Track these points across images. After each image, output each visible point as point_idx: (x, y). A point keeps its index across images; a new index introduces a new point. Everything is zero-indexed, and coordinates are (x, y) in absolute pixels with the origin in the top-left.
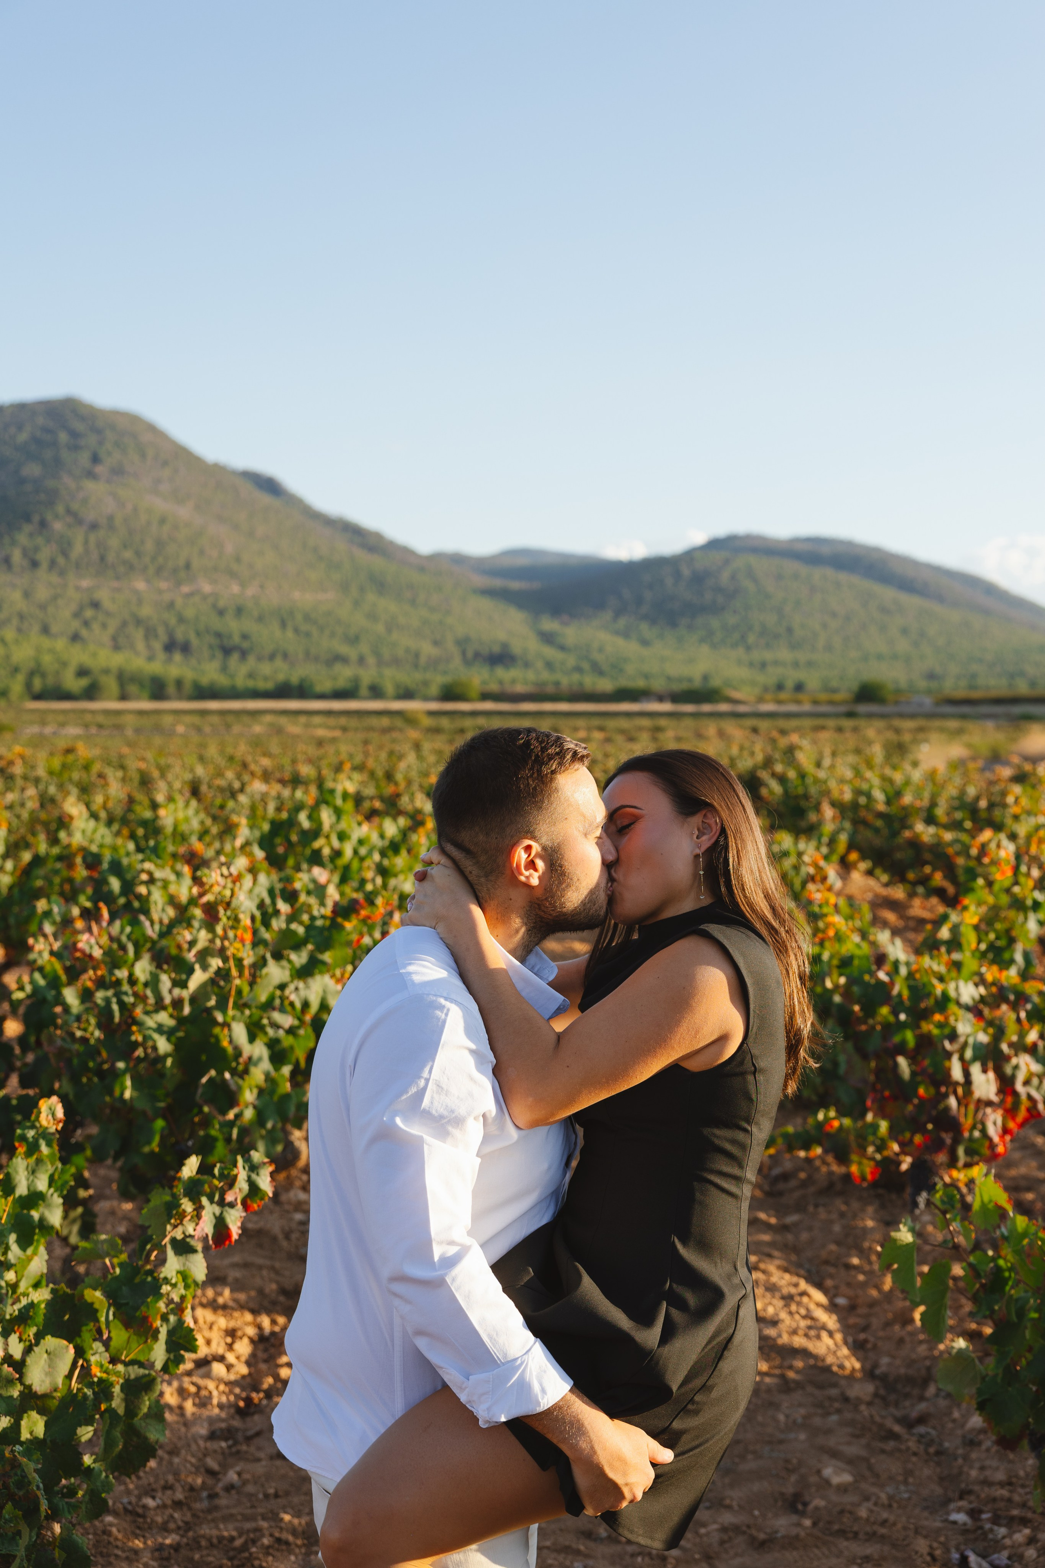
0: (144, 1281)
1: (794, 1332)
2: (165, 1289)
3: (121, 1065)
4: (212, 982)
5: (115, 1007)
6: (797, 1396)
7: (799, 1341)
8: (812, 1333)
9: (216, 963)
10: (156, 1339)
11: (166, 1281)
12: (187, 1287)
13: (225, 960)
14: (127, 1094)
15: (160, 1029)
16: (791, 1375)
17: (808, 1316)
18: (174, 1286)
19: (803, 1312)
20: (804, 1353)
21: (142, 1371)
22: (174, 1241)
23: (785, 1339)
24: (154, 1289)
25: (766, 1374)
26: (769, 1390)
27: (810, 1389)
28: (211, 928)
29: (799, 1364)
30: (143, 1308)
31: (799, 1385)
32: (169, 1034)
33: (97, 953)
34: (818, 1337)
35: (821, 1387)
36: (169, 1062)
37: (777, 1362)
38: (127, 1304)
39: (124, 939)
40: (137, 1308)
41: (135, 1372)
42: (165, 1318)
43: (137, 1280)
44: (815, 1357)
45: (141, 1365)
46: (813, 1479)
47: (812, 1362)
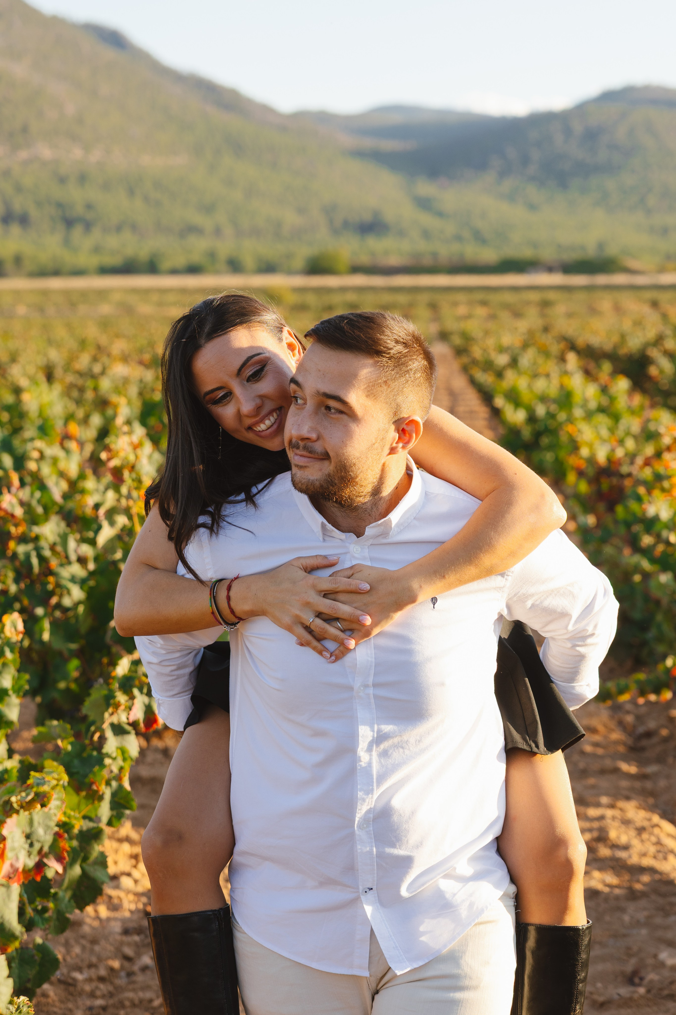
0: (90, 756)
1: (644, 855)
2: (107, 761)
3: (40, 611)
4: (119, 537)
5: (35, 561)
6: (643, 903)
7: (647, 862)
8: (660, 855)
9: (122, 520)
10: (101, 798)
11: (108, 756)
12: (124, 760)
13: (130, 518)
14: (46, 636)
15: (73, 579)
16: (638, 887)
17: (659, 843)
18: (114, 759)
19: (654, 839)
20: (651, 870)
21: (91, 825)
22: (112, 725)
23: (634, 859)
24: (100, 761)
25: (617, 887)
26: (617, 898)
27: (654, 897)
28: (117, 489)
29: (646, 878)
30: (91, 776)
31: (644, 894)
32: (82, 583)
33: (19, 512)
34: (665, 858)
35: (663, 895)
36: (81, 609)
37: (627, 877)
38: (78, 773)
39: (34, 503)
40: (86, 776)
41: (86, 825)
42: (108, 783)
43: (85, 755)
44: (661, 873)
45: (90, 819)
46: (650, 961)
47: (657, 877)
